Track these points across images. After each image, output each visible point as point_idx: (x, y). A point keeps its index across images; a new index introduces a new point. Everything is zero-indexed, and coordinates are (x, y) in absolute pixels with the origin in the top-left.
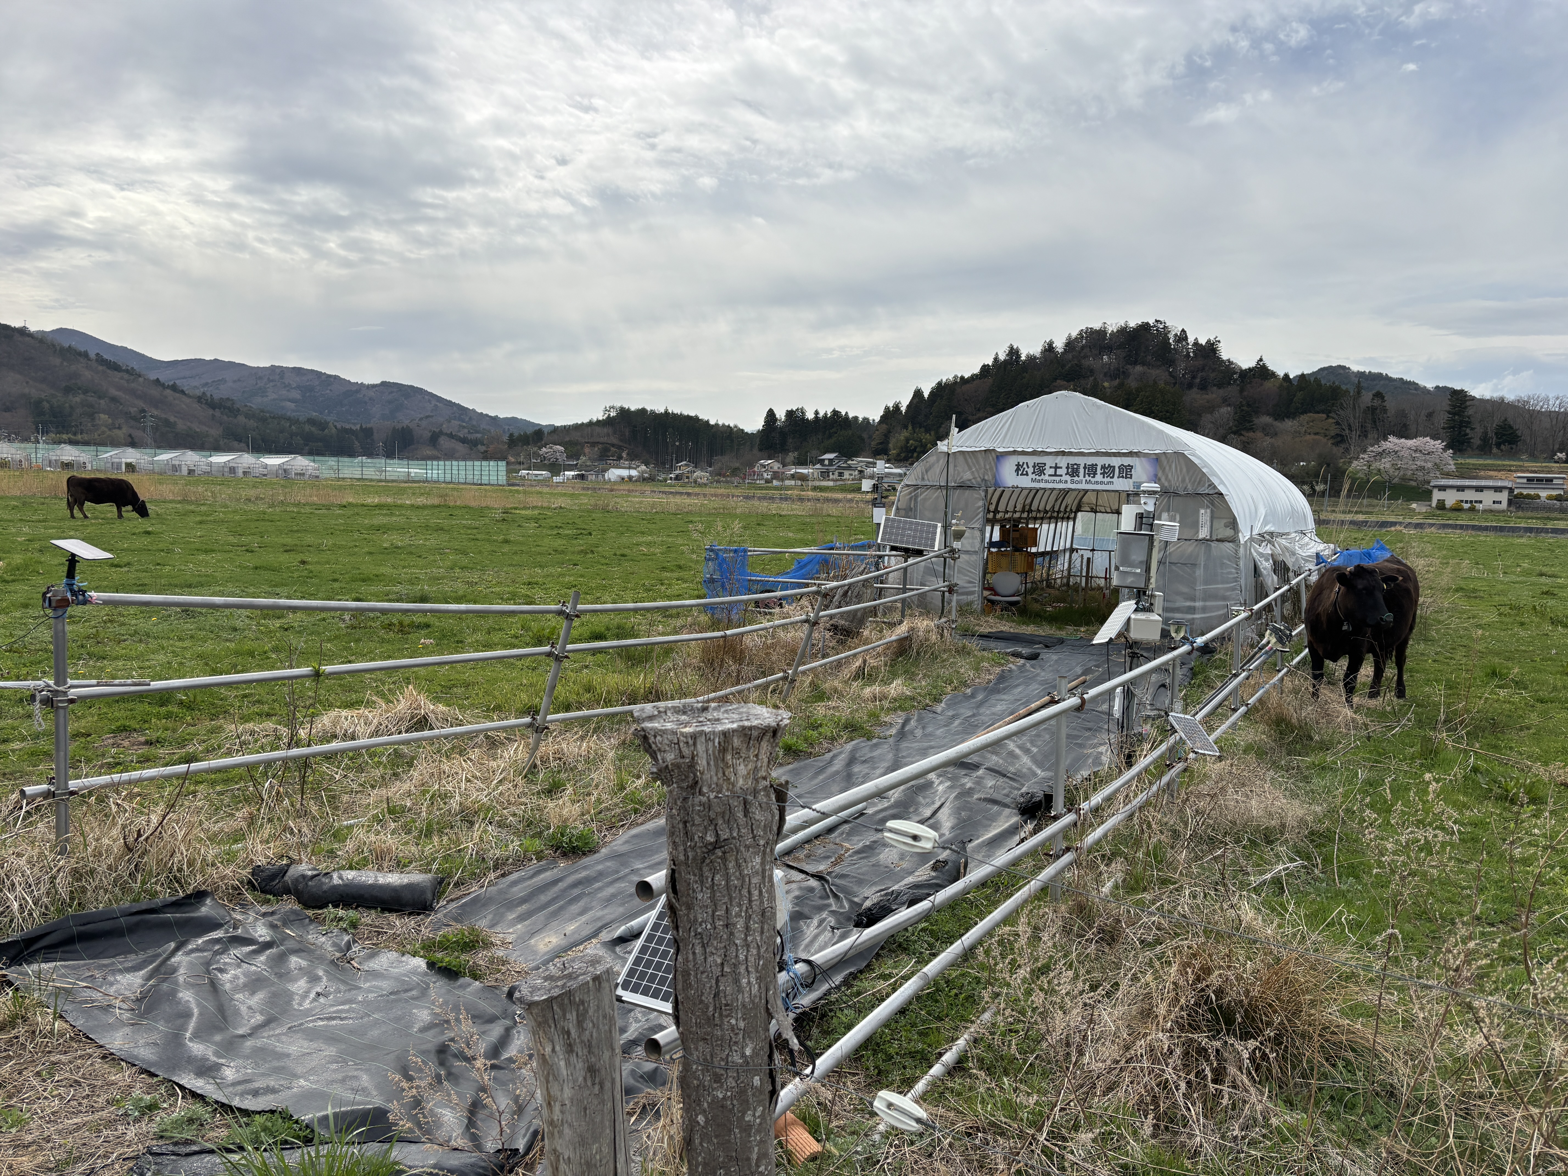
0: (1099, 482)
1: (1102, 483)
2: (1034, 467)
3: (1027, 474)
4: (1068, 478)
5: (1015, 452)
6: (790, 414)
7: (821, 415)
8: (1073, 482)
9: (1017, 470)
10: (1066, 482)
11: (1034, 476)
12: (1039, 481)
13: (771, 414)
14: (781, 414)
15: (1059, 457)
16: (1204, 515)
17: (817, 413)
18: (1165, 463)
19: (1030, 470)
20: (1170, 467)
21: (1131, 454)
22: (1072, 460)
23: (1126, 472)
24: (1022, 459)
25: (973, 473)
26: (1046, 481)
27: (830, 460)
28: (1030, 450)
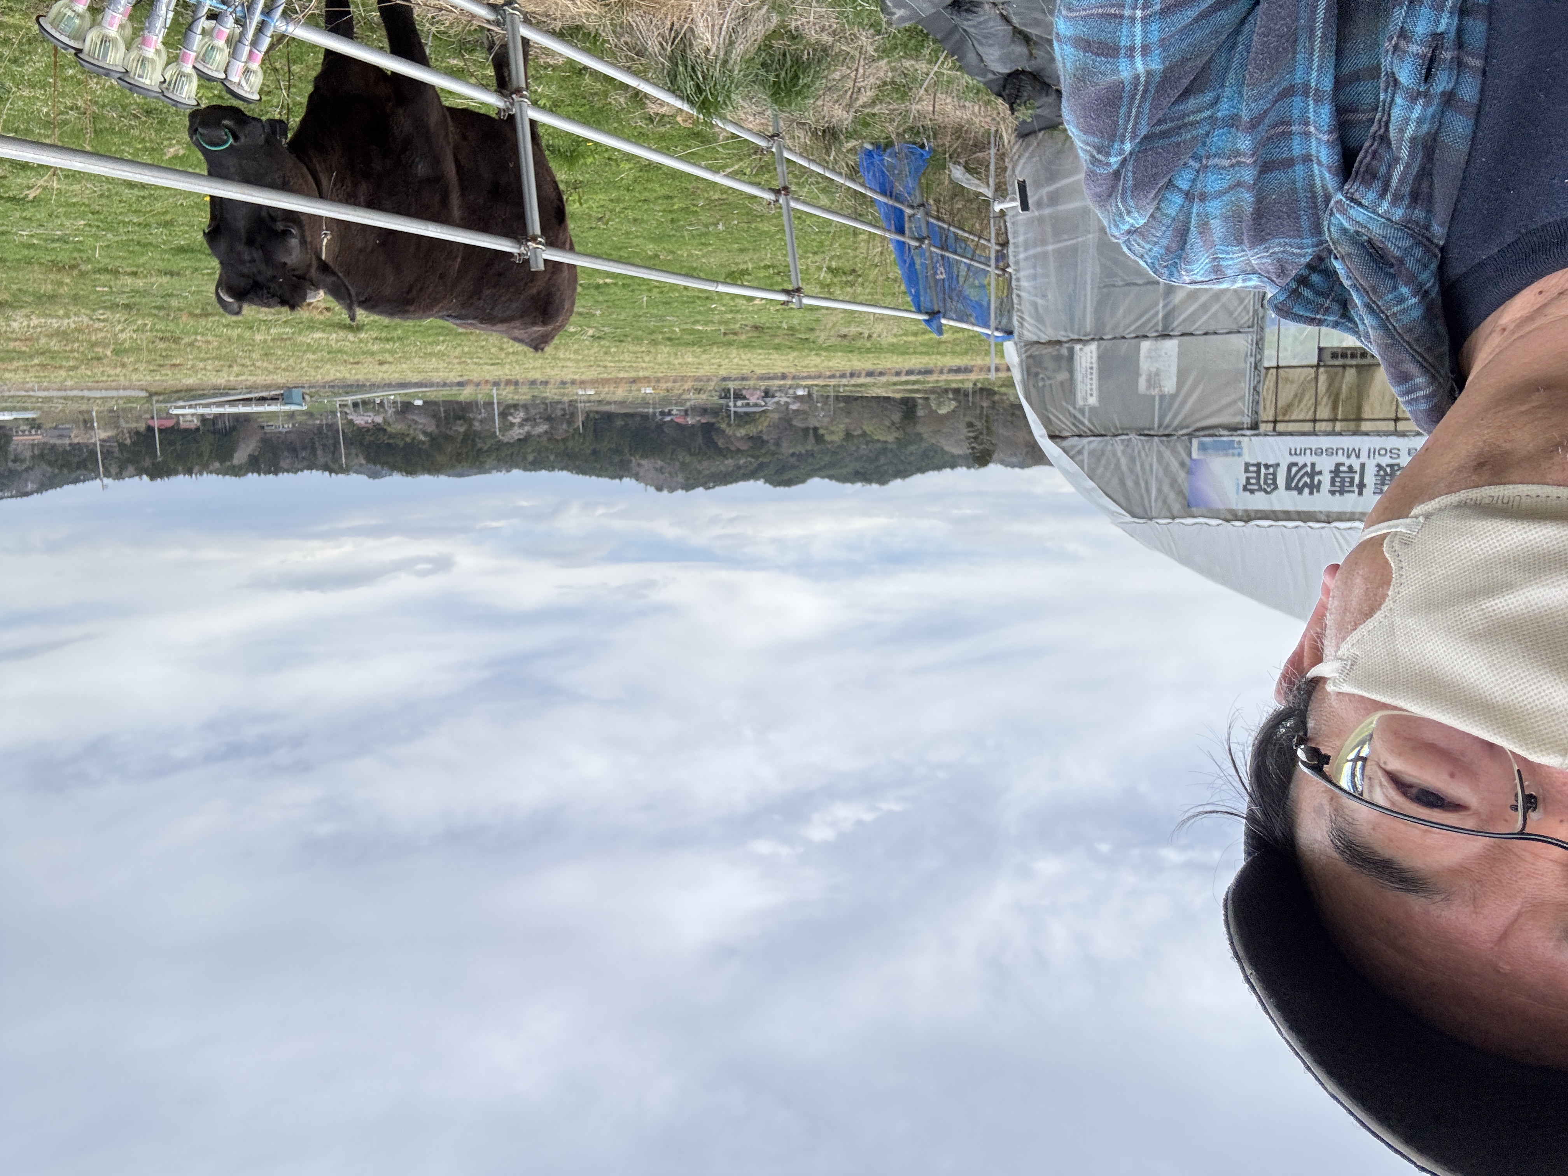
0: (1324, 451)
1: (1319, 452)
16: (1087, 393)
18: (1171, 498)
21: (1248, 517)
23: (1259, 478)
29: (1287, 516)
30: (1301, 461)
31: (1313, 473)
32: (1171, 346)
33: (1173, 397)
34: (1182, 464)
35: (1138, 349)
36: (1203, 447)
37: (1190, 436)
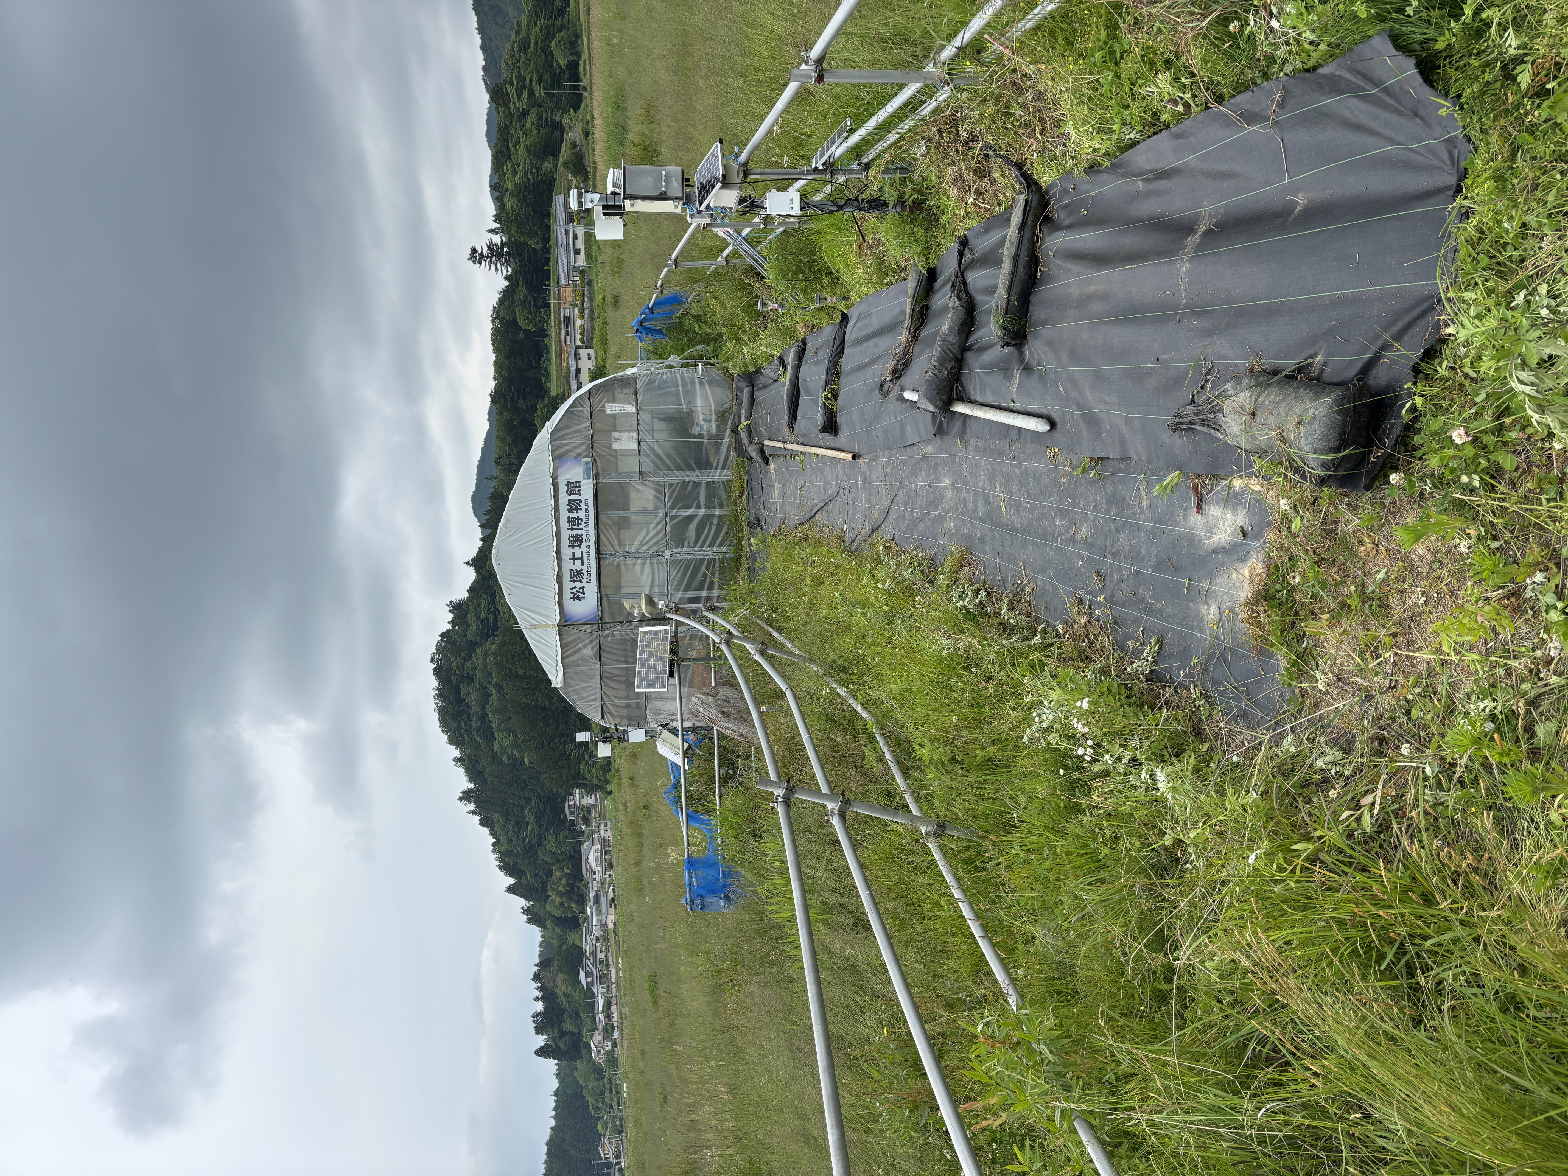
0: (587, 513)
1: (587, 511)
2: (574, 581)
3: (583, 588)
4: (584, 545)
5: (560, 603)
6: (539, 1030)
7: (538, 994)
8: (588, 540)
9: (579, 598)
10: (588, 547)
11: (585, 581)
12: (589, 575)
13: (542, 1052)
14: (541, 1040)
15: (563, 556)
16: (612, 408)
17: (537, 999)
18: (562, 450)
19: (579, 585)
20: (565, 445)
21: (555, 485)
22: (565, 542)
23: (573, 488)
24: (567, 595)
25: (585, 646)
26: (589, 567)
27: (587, 975)
28: (556, 587)
29: (556, 500)
30: (583, 504)
31: (577, 510)
32: (634, 446)
33: (610, 448)
34: (579, 454)
35: (633, 431)
36: (587, 463)
37: (593, 458)
